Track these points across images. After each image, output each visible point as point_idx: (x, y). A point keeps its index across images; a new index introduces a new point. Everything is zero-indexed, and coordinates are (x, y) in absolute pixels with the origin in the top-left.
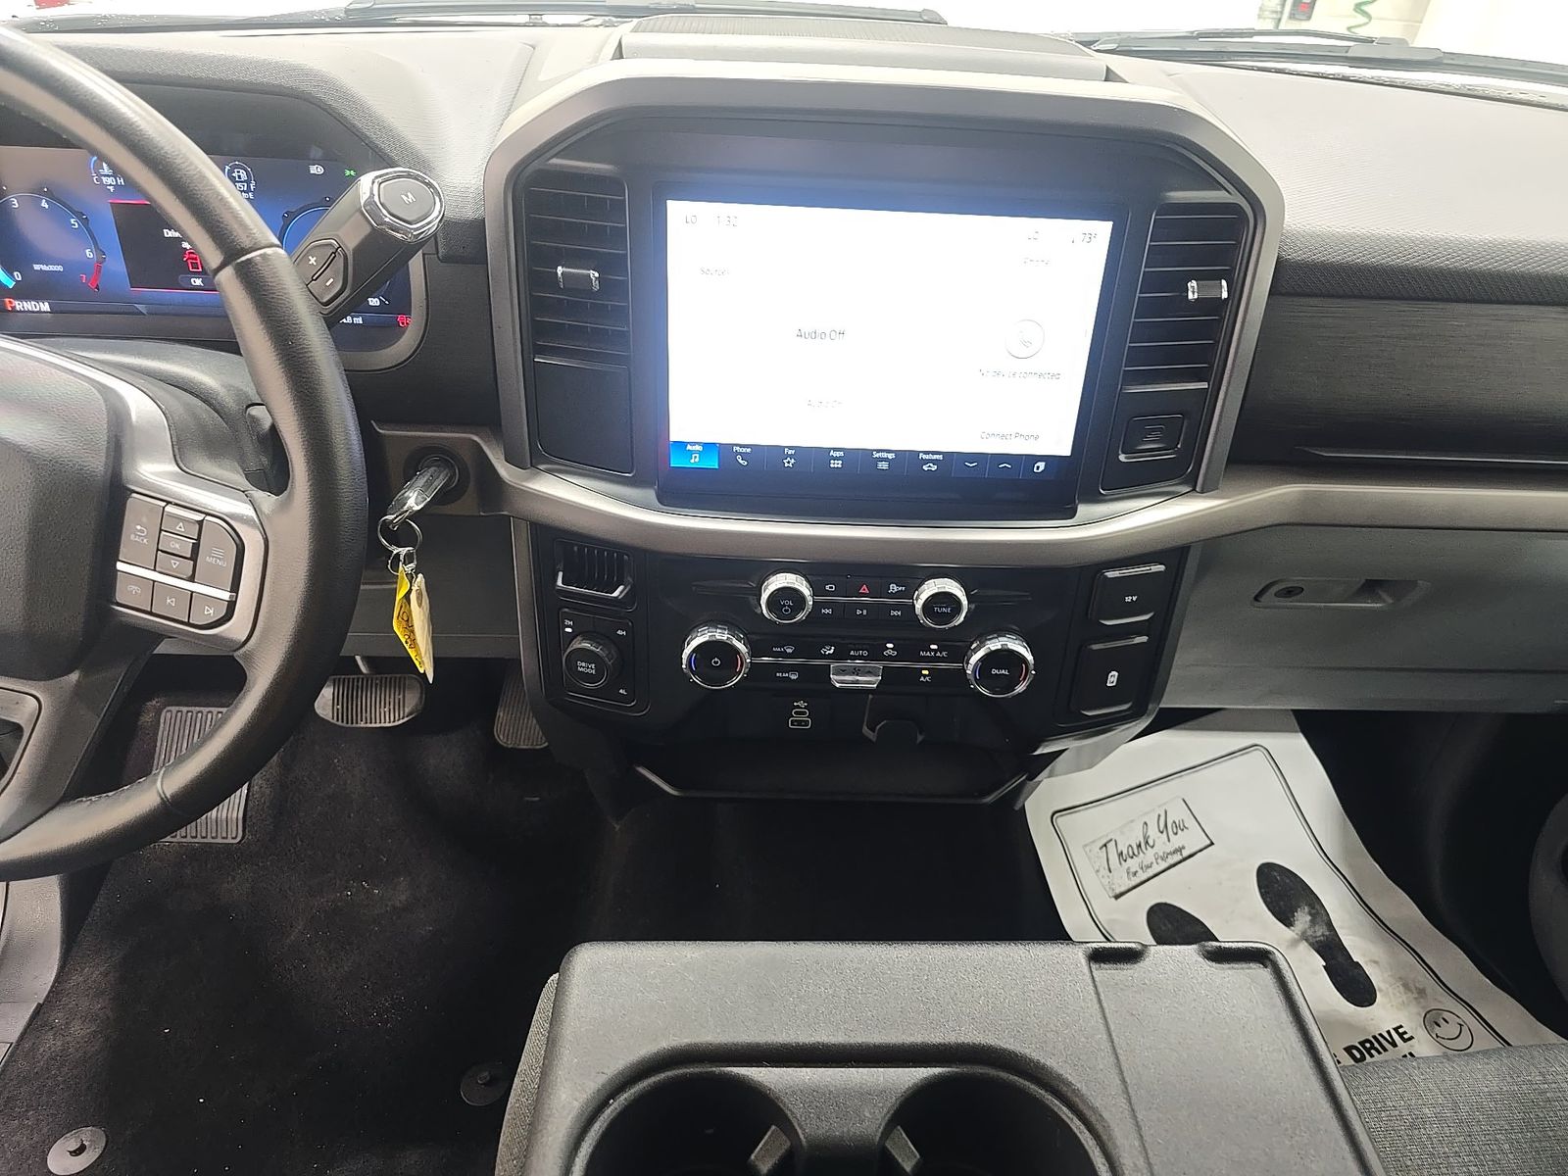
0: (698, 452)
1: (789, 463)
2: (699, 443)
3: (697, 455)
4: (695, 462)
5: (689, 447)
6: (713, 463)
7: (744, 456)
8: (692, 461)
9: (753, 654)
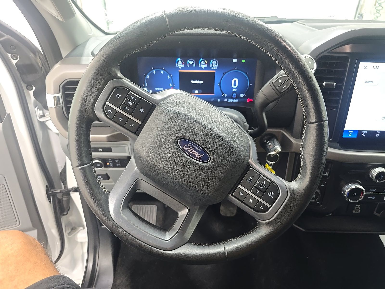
0: (352, 133)
1: (377, 135)
2: (352, 131)
3: (351, 134)
4: (350, 135)
5: (349, 132)
6: (355, 136)
7: (365, 134)
8: (349, 136)
9: (366, 191)
